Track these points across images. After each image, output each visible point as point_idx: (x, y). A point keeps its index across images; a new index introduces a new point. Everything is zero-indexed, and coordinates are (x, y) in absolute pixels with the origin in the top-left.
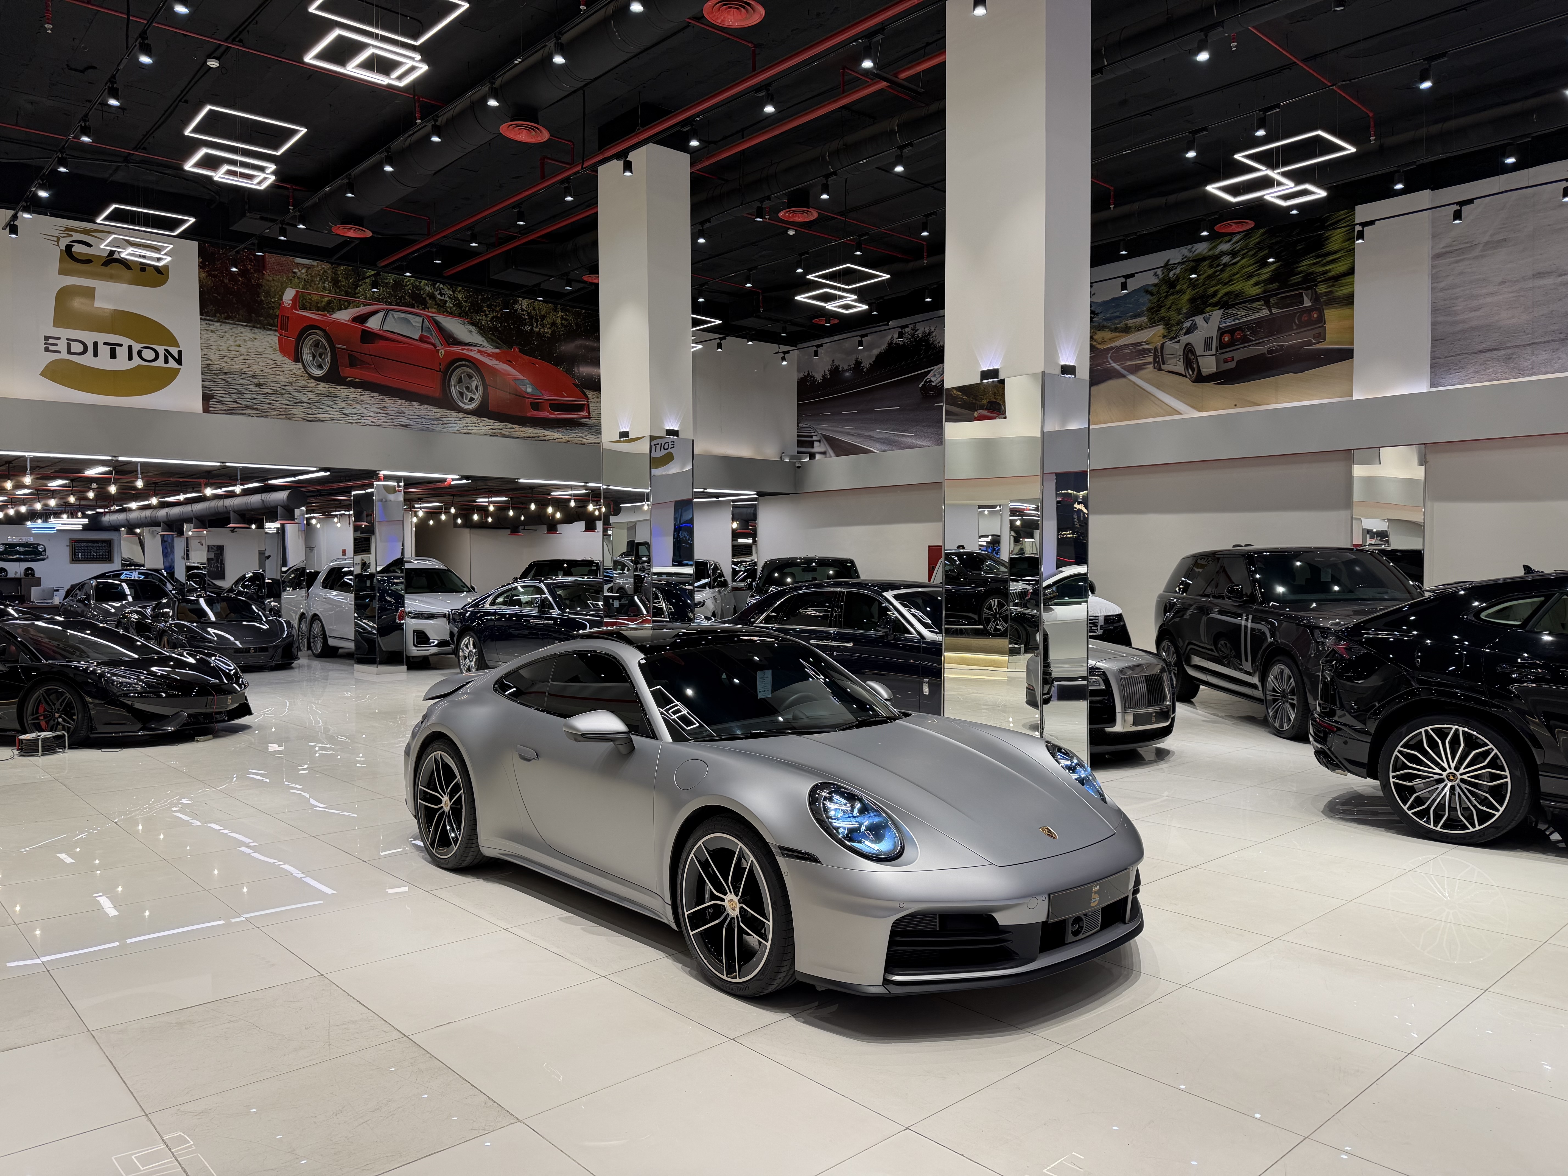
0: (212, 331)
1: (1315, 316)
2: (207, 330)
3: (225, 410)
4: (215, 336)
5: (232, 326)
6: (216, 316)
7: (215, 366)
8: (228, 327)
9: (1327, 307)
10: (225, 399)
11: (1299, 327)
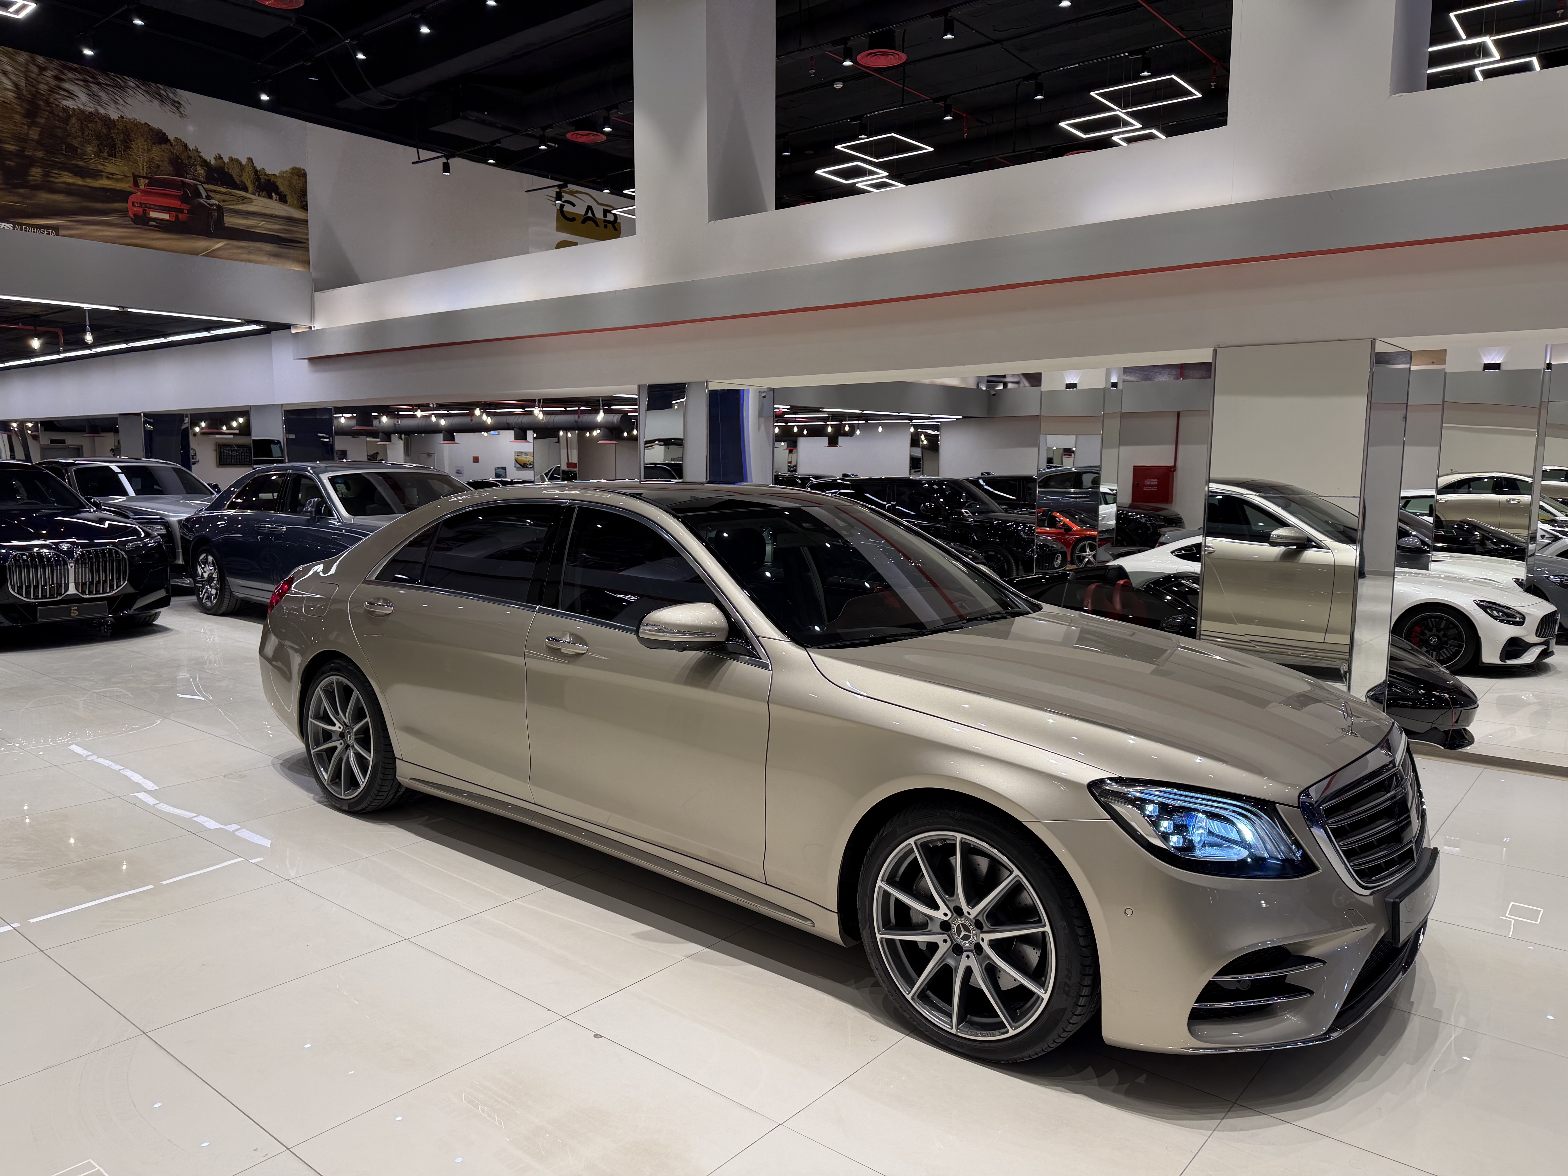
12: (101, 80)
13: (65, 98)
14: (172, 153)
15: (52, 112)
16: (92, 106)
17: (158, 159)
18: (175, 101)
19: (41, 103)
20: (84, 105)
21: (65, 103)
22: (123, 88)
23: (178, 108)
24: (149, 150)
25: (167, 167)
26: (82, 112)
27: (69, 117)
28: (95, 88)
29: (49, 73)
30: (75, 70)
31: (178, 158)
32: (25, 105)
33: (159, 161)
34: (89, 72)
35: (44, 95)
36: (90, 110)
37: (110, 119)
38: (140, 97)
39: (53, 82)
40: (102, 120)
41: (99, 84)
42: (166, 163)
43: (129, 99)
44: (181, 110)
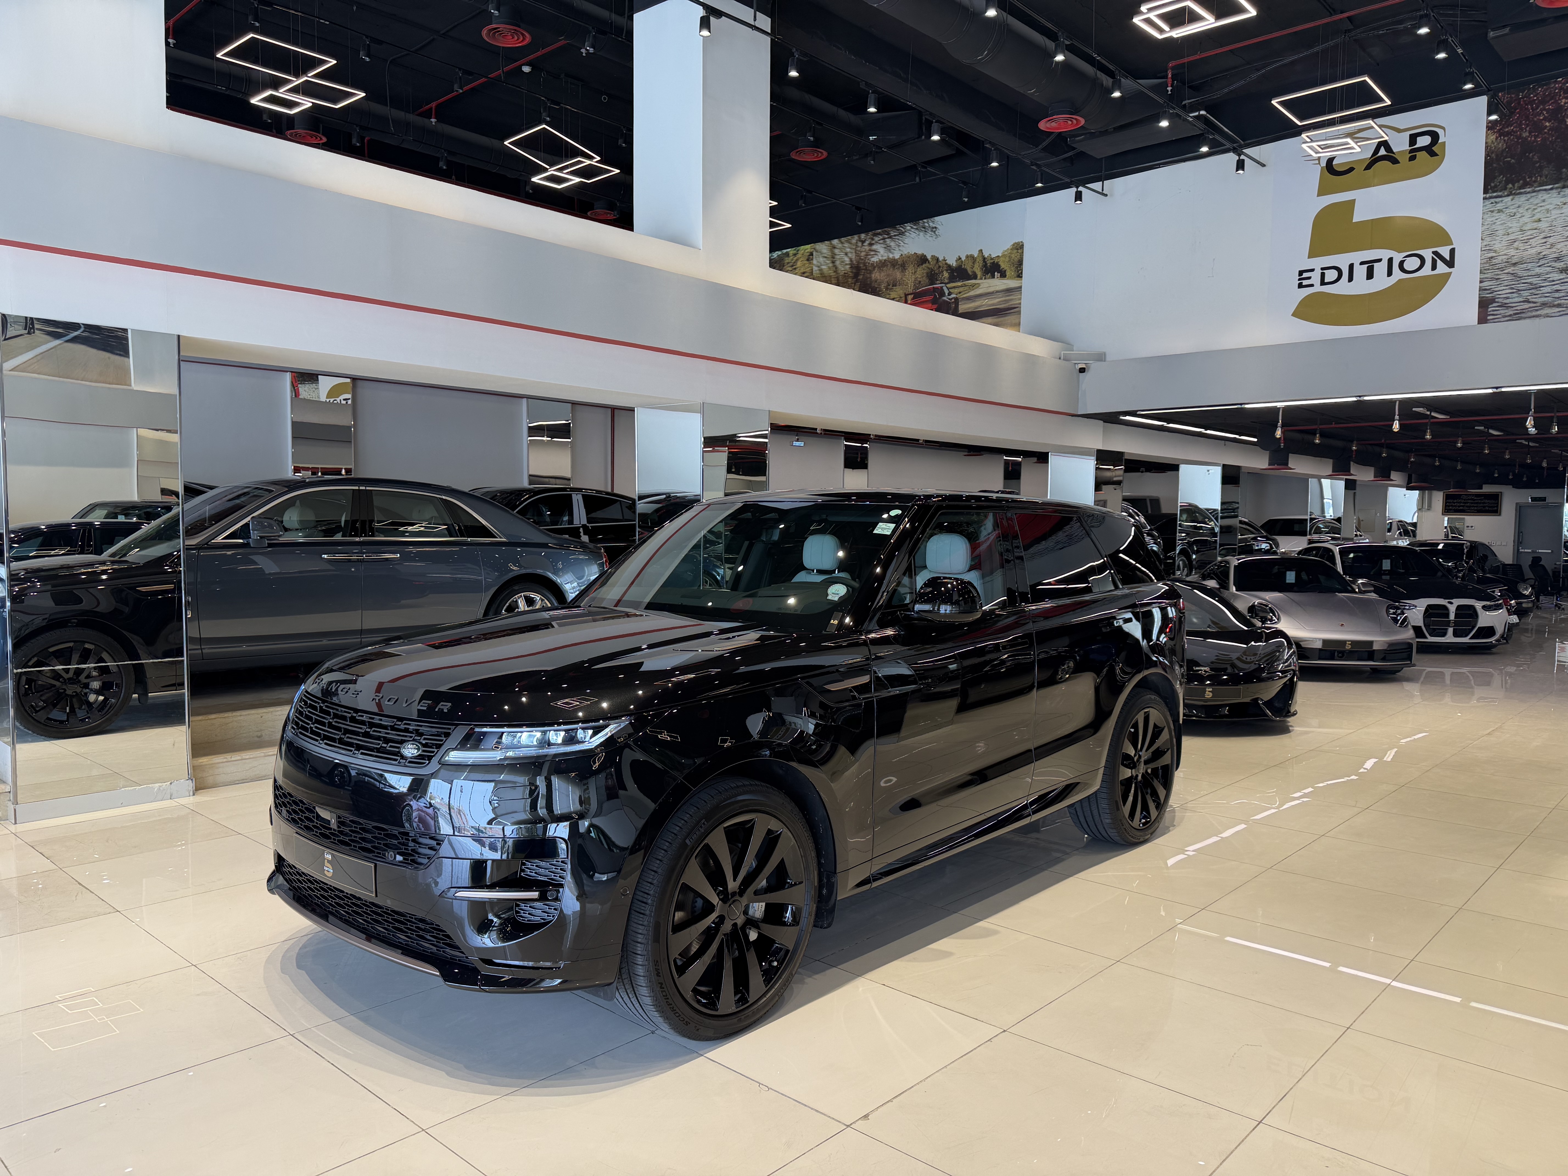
0: (1499, 211)
2: (1492, 212)
3: (1510, 316)
4: (1503, 216)
5: (1529, 195)
6: (1505, 189)
7: (1500, 258)
8: (1523, 198)
10: (1511, 300)
12: (892, 234)
13: (873, 256)
14: (929, 268)
15: (866, 269)
16: (886, 254)
17: (920, 276)
18: (933, 228)
19: (861, 265)
20: (882, 256)
21: (873, 259)
22: (902, 234)
23: (935, 232)
24: (915, 272)
25: (925, 280)
26: (880, 261)
27: (875, 267)
28: (888, 241)
29: (867, 242)
30: (879, 234)
31: (932, 270)
32: (854, 271)
33: (920, 278)
34: (886, 231)
35: (863, 259)
36: (884, 258)
37: (895, 260)
38: (913, 235)
39: (867, 248)
40: (890, 262)
41: (890, 237)
42: (924, 278)
43: (906, 240)
44: (936, 233)
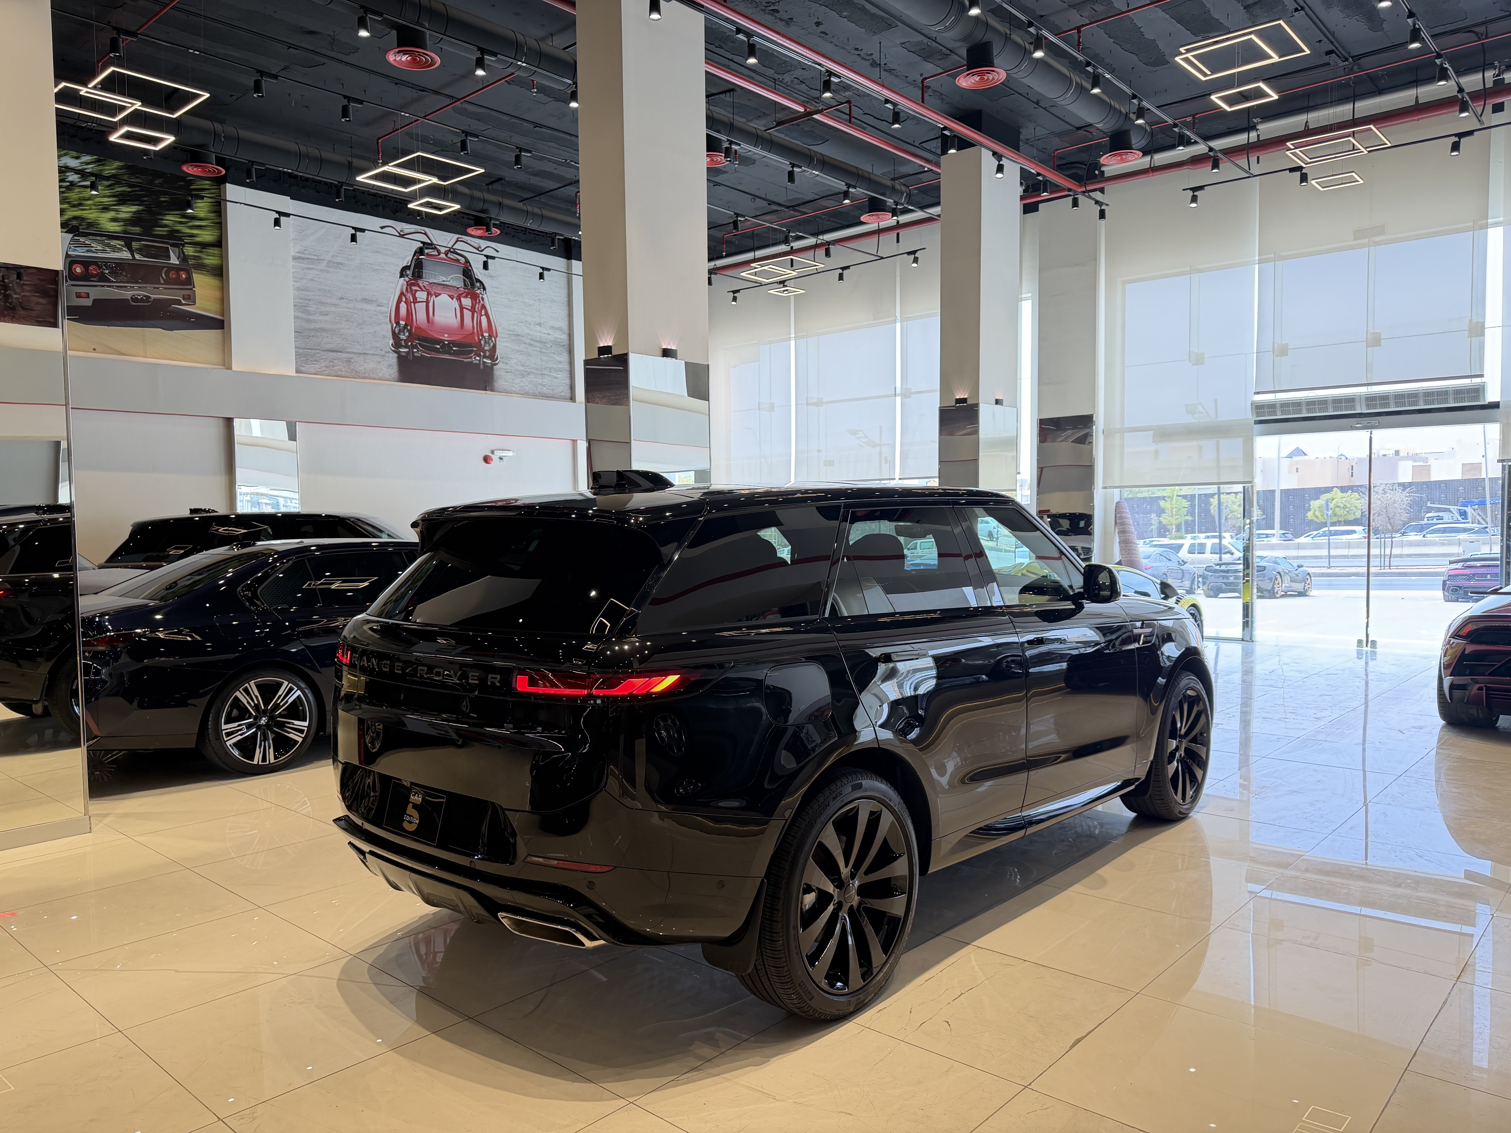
1: (184, 276)
9: (196, 271)
11: (166, 282)
